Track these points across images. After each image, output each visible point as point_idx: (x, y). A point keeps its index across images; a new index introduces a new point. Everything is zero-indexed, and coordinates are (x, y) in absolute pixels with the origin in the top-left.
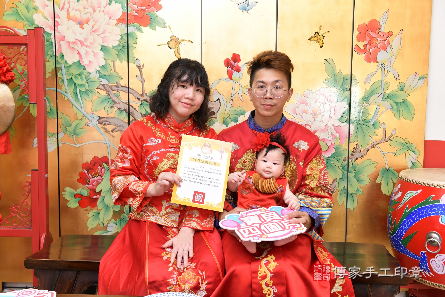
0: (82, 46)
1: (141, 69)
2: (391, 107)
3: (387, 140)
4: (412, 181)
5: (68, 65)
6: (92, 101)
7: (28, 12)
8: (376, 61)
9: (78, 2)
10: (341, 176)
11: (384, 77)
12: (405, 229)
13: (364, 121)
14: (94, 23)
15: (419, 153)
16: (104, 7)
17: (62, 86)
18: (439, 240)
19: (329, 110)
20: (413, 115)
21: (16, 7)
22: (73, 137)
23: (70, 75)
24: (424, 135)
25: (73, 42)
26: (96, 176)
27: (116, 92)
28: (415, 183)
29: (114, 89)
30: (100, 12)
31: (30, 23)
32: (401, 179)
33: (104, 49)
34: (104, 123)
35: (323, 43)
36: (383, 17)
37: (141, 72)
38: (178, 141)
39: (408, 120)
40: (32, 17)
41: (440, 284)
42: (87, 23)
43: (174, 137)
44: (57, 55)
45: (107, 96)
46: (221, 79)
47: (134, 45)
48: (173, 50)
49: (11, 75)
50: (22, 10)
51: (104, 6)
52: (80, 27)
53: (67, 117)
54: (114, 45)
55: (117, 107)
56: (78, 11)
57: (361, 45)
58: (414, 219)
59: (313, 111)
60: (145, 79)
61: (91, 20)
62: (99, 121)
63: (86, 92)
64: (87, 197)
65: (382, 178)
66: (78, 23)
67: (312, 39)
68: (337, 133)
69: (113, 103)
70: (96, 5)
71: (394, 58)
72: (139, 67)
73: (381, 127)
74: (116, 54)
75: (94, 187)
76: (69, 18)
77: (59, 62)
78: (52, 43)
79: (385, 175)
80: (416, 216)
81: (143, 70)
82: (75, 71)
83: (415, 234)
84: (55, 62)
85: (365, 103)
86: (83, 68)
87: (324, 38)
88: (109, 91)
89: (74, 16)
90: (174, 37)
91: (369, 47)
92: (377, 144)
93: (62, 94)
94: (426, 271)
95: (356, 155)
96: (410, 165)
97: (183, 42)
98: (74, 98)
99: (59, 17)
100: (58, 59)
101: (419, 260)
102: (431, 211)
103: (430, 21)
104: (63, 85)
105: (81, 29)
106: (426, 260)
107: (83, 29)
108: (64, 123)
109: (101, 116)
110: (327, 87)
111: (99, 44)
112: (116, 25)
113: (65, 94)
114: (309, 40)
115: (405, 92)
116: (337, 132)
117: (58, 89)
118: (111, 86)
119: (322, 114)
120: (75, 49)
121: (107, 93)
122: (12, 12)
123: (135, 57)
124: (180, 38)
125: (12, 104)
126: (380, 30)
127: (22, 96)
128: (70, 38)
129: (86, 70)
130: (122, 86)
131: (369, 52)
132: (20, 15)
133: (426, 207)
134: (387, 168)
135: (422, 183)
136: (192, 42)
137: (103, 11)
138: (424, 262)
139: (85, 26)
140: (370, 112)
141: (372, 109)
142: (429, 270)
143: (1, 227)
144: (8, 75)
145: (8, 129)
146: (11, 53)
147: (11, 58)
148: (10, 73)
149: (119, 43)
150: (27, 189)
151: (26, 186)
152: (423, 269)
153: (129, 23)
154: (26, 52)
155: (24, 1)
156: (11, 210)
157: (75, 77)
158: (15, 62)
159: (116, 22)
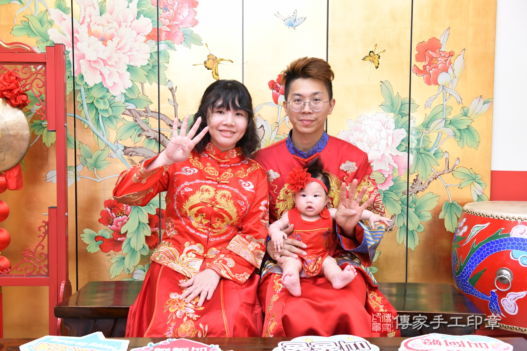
0: (105, 65)
1: (173, 92)
2: (454, 135)
3: (450, 171)
4: (479, 214)
5: (88, 88)
6: (117, 129)
7: (42, 26)
8: (436, 83)
9: (101, 16)
10: (400, 211)
11: (446, 101)
12: (473, 266)
13: (425, 150)
14: (119, 39)
15: (485, 185)
16: (132, 22)
17: (81, 111)
18: (510, 277)
19: (386, 137)
20: (478, 143)
21: (27, 20)
22: (94, 171)
23: (91, 98)
24: (490, 164)
25: (95, 61)
26: (121, 215)
27: (145, 118)
28: (483, 216)
29: (142, 115)
30: (126, 27)
31: (44, 39)
32: (466, 212)
33: (130, 69)
34: (130, 154)
35: (379, 64)
36: (443, 36)
37: (173, 95)
38: (217, 174)
39: (473, 149)
40: (47, 32)
41: (513, 326)
42: (111, 39)
43: (212, 168)
44: (75, 76)
45: (134, 122)
46: (266, 104)
47: (166, 65)
48: (211, 71)
50: (35, 24)
51: (132, 20)
52: (103, 44)
53: (87, 148)
54: (143, 65)
55: (146, 136)
56: (100, 26)
57: (420, 65)
58: (482, 255)
60: (178, 103)
61: (116, 37)
62: (125, 151)
63: (110, 118)
64: (110, 240)
65: (446, 213)
66: (100, 39)
67: (366, 59)
68: (395, 164)
69: (141, 131)
70: (121, 19)
71: (456, 80)
72: (171, 89)
73: (443, 156)
74: (145, 75)
75: (119, 228)
76: (90, 33)
77: (78, 84)
78: (70, 62)
79: (449, 210)
80: (484, 252)
81: (176, 94)
82: (96, 94)
83: (484, 272)
84: (73, 83)
85: (425, 129)
86: (106, 90)
87: (379, 58)
88: (136, 117)
89: (97, 31)
90: (212, 56)
91: (429, 68)
92: (440, 175)
93: (81, 120)
94: (496, 313)
95: (417, 188)
96: (475, 198)
97: (221, 62)
98: (96, 125)
99: (78, 33)
100: (77, 80)
101: (489, 300)
102: (501, 245)
103: (494, 40)
104: (83, 110)
105: (104, 46)
106: (497, 300)
107: (106, 46)
108: (83, 154)
109: (126, 146)
110: (384, 112)
111: (125, 63)
112: (145, 42)
113: (85, 120)
114: (363, 59)
115: (469, 117)
116: (395, 162)
117: (76, 115)
118: (139, 112)
119: (379, 142)
120: (97, 69)
121: (134, 119)
122: (23, 26)
123: (167, 79)
124: (219, 57)
125: (27, 132)
126: (440, 50)
127: (33, 123)
128: (91, 56)
129: (109, 92)
130: (151, 112)
131: (429, 74)
132: (31, 29)
133: (496, 241)
134: (451, 202)
135: (490, 216)
136: (232, 62)
137: (130, 26)
138: (495, 302)
139: (109, 42)
140: (431, 140)
141: (433, 136)
142: (499, 311)
143: (12, 276)
144: (20, 98)
145: (21, 161)
146: (25, 73)
147: (26, 79)
148: (21, 96)
149: (149, 63)
150: (43, 230)
151: (42, 226)
152: (493, 310)
153: (159, 40)
154: (43, 71)
155: (37, 14)
156: (24, 255)
157: (97, 101)
158: (31, 84)
159: (145, 38)
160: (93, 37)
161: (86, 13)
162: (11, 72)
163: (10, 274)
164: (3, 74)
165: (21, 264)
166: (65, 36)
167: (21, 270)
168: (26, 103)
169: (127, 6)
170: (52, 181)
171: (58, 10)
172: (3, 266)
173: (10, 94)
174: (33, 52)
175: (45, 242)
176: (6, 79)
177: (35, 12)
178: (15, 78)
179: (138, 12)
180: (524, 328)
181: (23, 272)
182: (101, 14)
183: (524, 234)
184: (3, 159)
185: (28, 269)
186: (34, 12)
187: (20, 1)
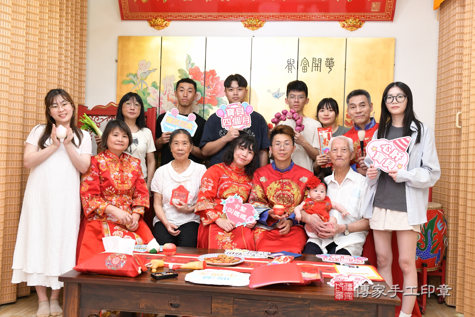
38: (237, 179)
40: (146, 99)
43: (235, 176)
76: (169, 100)
89: (172, 98)
99: (162, 99)
153: (205, 103)
159: (197, 103)
160: (170, 102)
161: (167, 89)
166: (155, 102)
171: (153, 87)
177: (141, 88)
187: (134, 83)
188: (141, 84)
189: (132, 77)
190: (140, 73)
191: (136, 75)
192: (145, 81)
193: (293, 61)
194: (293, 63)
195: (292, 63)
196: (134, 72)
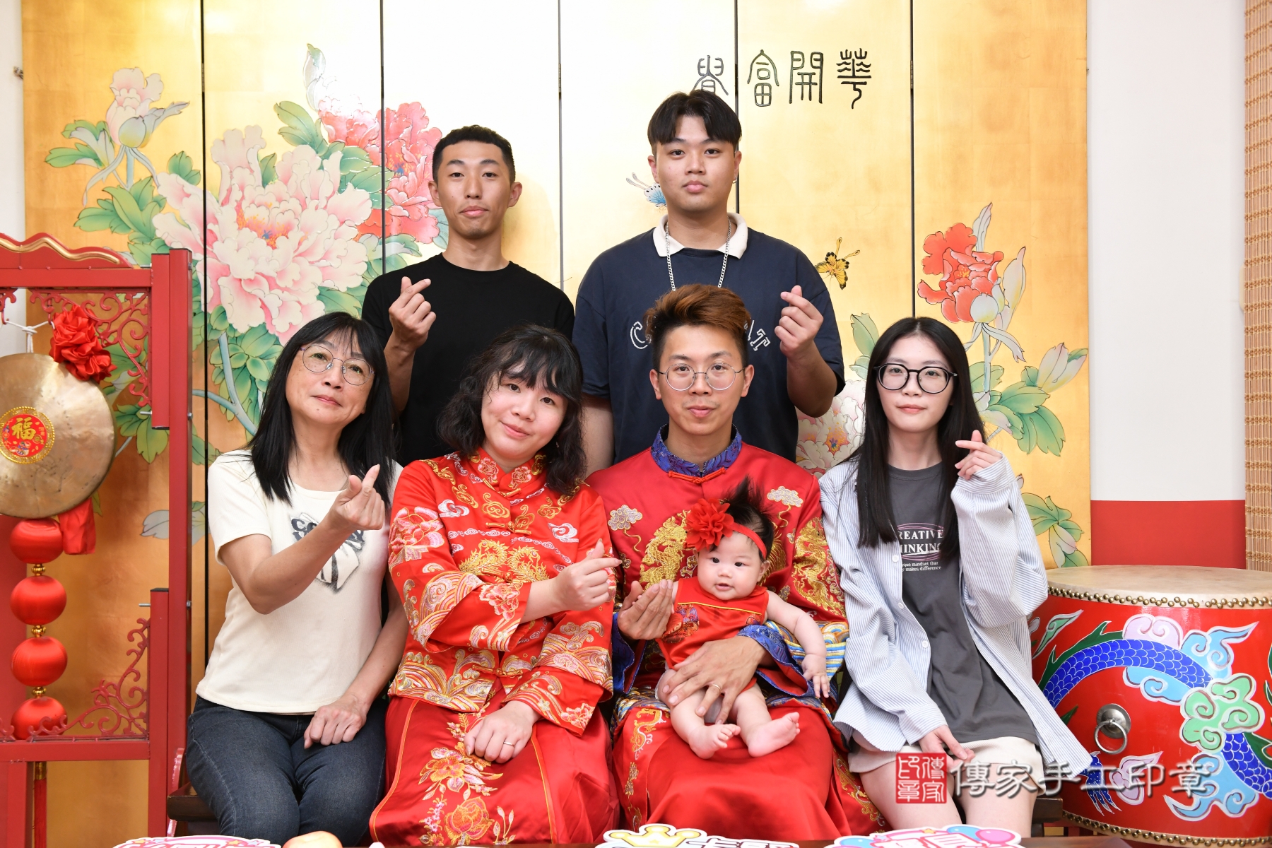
0: (271, 288)
2: (1010, 425)
4: (1061, 592)
5: (236, 335)
7: (141, 210)
8: (969, 318)
9: (264, 187)
11: (990, 354)
14: (302, 234)
15: (1080, 532)
16: (328, 198)
17: (220, 384)
18: (1125, 724)
20: (1060, 442)
21: (110, 197)
23: (241, 357)
24: (1089, 488)
25: (250, 280)
28: (1068, 596)
30: (316, 208)
31: (144, 236)
33: (325, 294)
35: (846, 279)
36: (979, 220)
38: (506, 513)
39: (1050, 455)
40: (150, 221)
41: (1136, 830)
42: (285, 234)
43: (497, 503)
44: (209, 311)
49: (101, 363)
50: (127, 206)
51: (328, 195)
52: (268, 244)
54: (352, 286)
56: (263, 208)
57: (934, 281)
58: (1068, 679)
59: (828, 436)
61: (296, 229)
66: (263, 234)
67: (820, 269)
70: (307, 192)
71: (1009, 311)
74: (356, 307)
76: (242, 222)
77: (214, 328)
78: (199, 283)
80: (1073, 671)
82: (253, 348)
83: (1073, 714)
84: (203, 327)
86: (273, 341)
87: (847, 267)
89: (255, 218)
91: (952, 286)
93: (220, 404)
94: (1102, 801)
96: (1061, 560)
98: (250, 413)
99: (216, 222)
100: (213, 321)
102: (1104, 657)
103: (1085, 228)
104: (224, 382)
105: (270, 248)
107: (274, 248)
110: (860, 379)
111: (314, 283)
112: (356, 239)
113: (228, 404)
115: (1040, 388)
117: (209, 393)
119: (851, 442)
120: (255, 296)
122: (101, 211)
125: (109, 431)
126: (974, 249)
127: (118, 410)
128: (243, 269)
131: (953, 299)
132: (118, 217)
133: (1094, 648)
135: (1082, 596)
137: (325, 207)
139: (281, 241)
142: (1108, 797)
143: (70, 738)
144: (95, 362)
145: (93, 492)
146: (108, 310)
147: (110, 323)
148: (100, 357)
149: (363, 282)
150: (138, 638)
151: (136, 631)
152: (1095, 795)
153: (386, 235)
154: (145, 306)
155: (130, 185)
156: (97, 693)
157: (255, 363)
158: (119, 331)
159: (355, 232)
160: (246, 230)
161: (233, 182)
162: (78, 308)
163: (65, 734)
164: (63, 313)
165: (89, 712)
166: (188, 230)
167: (90, 726)
168: (107, 371)
169: (319, 165)
170: (155, 534)
171: (174, 176)
172: (50, 717)
173: (76, 354)
174: (124, 265)
175: (142, 666)
176: (67, 323)
177: (127, 181)
178: (87, 320)
179: (341, 178)
180: (1160, 834)
181: (95, 731)
182: (265, 183)
183: (1150, 632)
184: (57, 489)
185: (104, 724)
186: (125, 182)
187: (97, 159)
188: (124, 162)
189: (86, 137)
190: (118, 119)
191: (102, 129)
192: (143, 151)
193: (719, 63)
194: (719, 71)
195: (714, 71)
196: (93, 117)
